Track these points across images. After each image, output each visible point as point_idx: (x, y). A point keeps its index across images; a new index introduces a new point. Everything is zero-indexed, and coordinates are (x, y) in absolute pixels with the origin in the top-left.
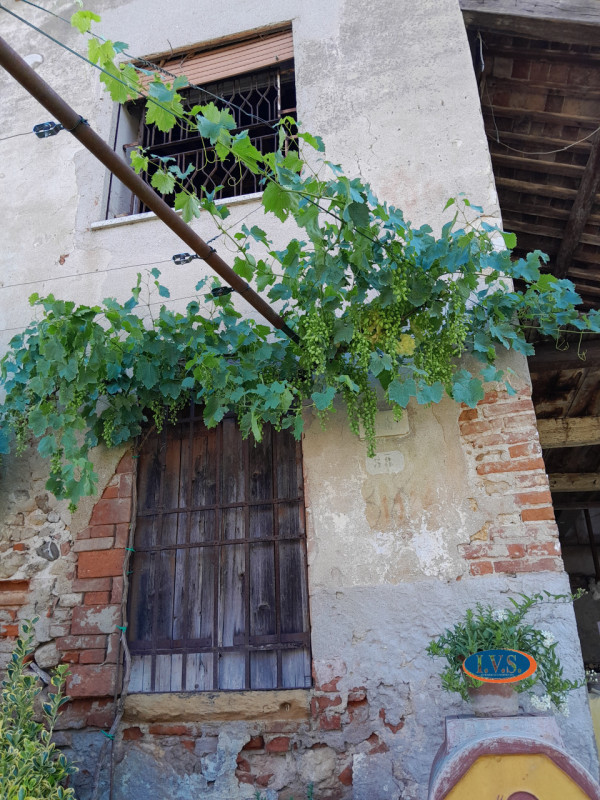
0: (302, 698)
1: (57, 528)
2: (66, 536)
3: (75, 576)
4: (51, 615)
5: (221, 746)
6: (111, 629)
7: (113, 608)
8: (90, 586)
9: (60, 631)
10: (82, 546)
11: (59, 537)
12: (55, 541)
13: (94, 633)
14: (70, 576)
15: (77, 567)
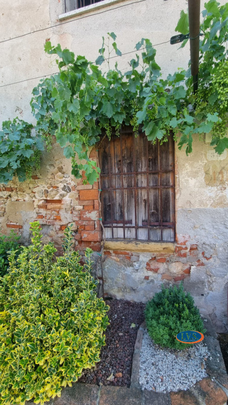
0: (172, 246)
1: (69, 180)
2: (73, 184)
3: (79, 199)
4: (72, 213)
5: (140, 259)
6: (96, 219)
7: (96, 212)
8: (85, 203)
9: (77, 219)
10: (80, 188)
11: (70, 184)
12: (69, 185)
13: (89, 220)
14: (77, 199)
15: (79, 196)
